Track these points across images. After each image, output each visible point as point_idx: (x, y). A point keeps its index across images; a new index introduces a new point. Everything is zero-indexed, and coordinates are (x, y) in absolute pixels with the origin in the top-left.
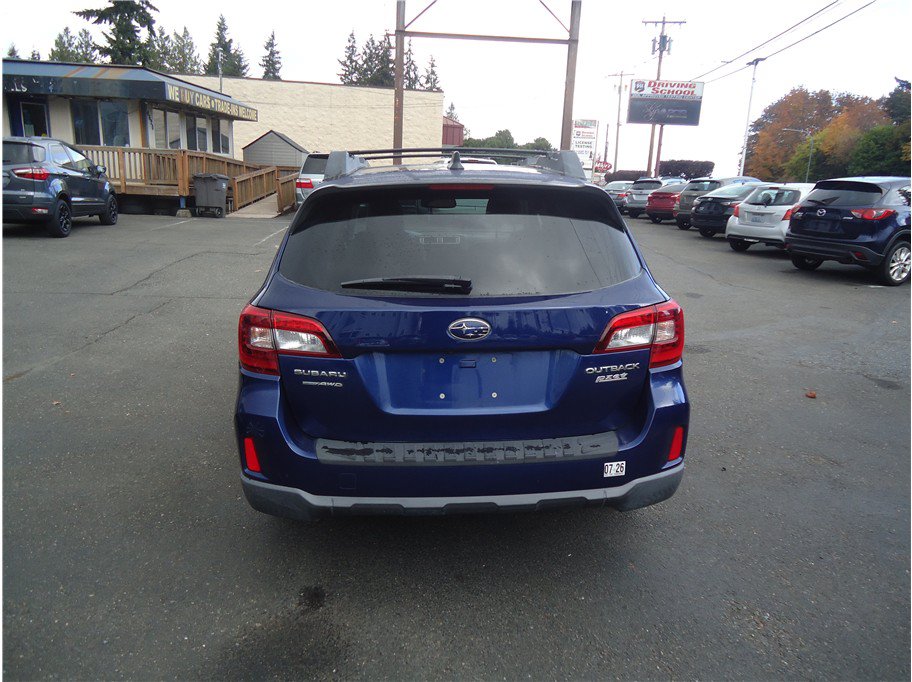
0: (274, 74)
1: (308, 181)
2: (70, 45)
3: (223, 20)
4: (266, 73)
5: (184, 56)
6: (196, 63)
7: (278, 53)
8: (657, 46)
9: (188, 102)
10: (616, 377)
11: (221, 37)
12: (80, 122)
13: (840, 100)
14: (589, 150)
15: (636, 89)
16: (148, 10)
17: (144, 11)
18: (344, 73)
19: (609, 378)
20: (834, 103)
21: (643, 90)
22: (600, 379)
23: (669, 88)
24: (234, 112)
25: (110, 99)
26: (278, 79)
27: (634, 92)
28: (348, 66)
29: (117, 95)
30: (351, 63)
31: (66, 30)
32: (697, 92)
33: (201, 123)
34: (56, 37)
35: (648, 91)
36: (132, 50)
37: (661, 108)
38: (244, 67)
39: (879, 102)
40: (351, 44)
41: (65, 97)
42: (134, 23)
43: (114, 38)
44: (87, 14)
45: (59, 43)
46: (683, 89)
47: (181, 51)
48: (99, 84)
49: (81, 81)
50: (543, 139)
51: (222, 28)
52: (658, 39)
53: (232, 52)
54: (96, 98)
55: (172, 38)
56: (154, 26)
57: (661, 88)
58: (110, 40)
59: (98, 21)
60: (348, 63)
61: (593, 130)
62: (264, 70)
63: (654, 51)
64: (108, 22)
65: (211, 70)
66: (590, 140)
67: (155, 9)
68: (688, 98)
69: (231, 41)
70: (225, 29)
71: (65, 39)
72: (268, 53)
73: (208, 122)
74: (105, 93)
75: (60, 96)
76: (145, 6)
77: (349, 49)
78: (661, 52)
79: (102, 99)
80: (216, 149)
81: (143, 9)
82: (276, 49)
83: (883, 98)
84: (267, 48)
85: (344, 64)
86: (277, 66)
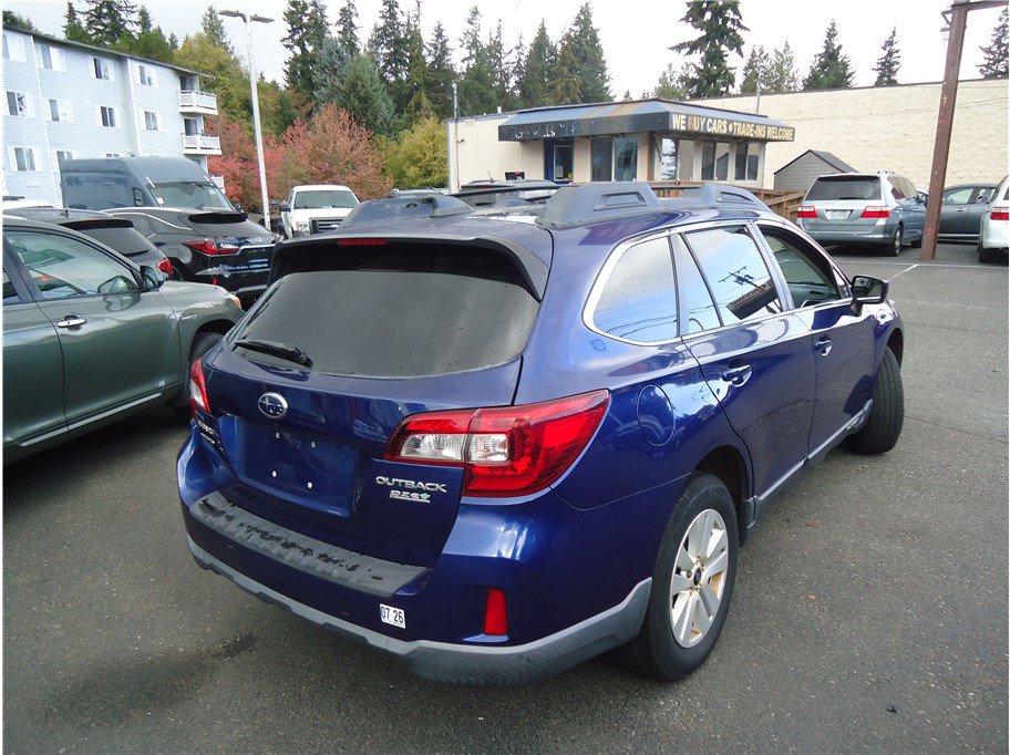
0: (889, 77)
1: (812, 210)
2: (672, 80)
3: (833, 25)
4: (880, 78)
5: (782, 73)
6: (793, 79)
7: (897, 51)
9: (696, 129)
10: (415, 497)
11: (829, 45)
12: (597, 160)
16: (739, 32)
17: (735, 34)
18: (986, 62)
19: (405, 496)
22: (394, 494)
24: (760, 133)
25: (623, 135)
26: (893, 83)
28: (993, 53)
29: (625, 130)
30: (999, 48)
31: (670, 66)
33: (722, 148)
34: (660, 76)
36: (717, 76)
38: (850, 75)
40: (1001, 24)
41: (587, 137)
42: (723, 48)
43: (702, 67)
44: (679, 47)
45: (663, 80)
47: (779, 68)
48: (611, 121)
49: (596, 120)
51: (831, 34)
53: (839, 60)
54: (613, 135)
55: (772, 56)
56: (742, 47)
58: (698, 70)
59: (690, 53)
60: (994, 49)
62: (877, 74)
64: (698, 51)
65: (813, 84)
67: (746, 29)
69: (840, 47)
70: (835, 35)
71: (668, 75)
72: (885, 53)
73: (732, 147)
74: (615, 130)
75: (583, 137)
76: (736, 27)
77: (998, 30)
79: (617, 135)
80: (740, 176)
81: (734, 31)
82: (895, 47)
84: (884, 48)
85: (988, 51)
86: (894, 67)
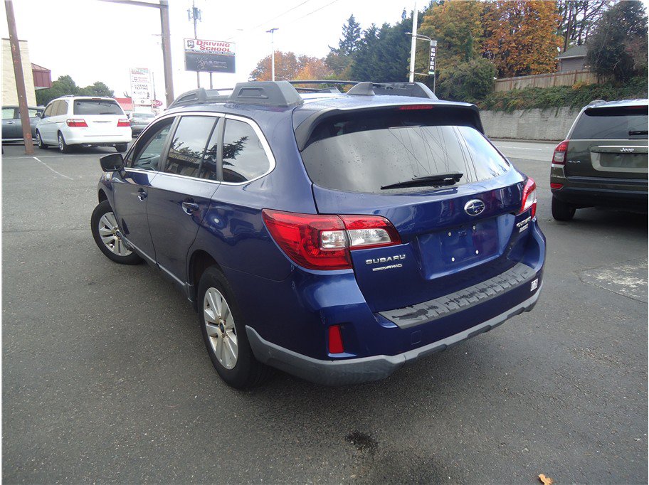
8: (191, 15)
13: (300, 59)
14: (146, 91)
15: (188, 46)
20: (298, 61)
21: (193, 46)
23: (211, 46)
27: (187, 48)
32: (232, 49)
35: (197, 48)
37: (208, 60)
39: (322, 60)
46: (222, 47)
50: (101, 83)
52: (192, 10)
57: (206, 46)
61: (146, 75)
63: (190, 18)
66: (147, 84)
68: (226, 53)
78: (195, 19)
83: (324, 58)
